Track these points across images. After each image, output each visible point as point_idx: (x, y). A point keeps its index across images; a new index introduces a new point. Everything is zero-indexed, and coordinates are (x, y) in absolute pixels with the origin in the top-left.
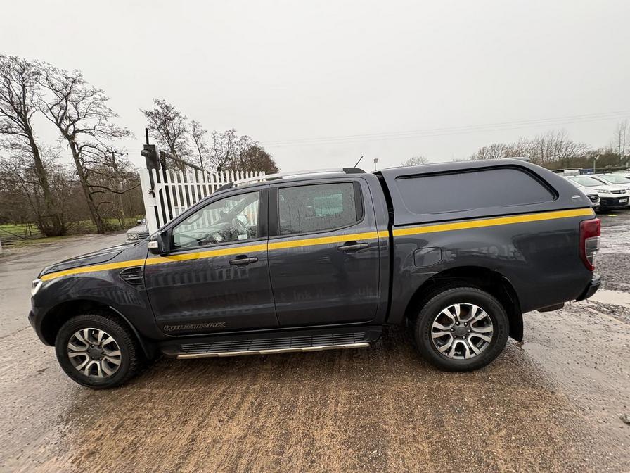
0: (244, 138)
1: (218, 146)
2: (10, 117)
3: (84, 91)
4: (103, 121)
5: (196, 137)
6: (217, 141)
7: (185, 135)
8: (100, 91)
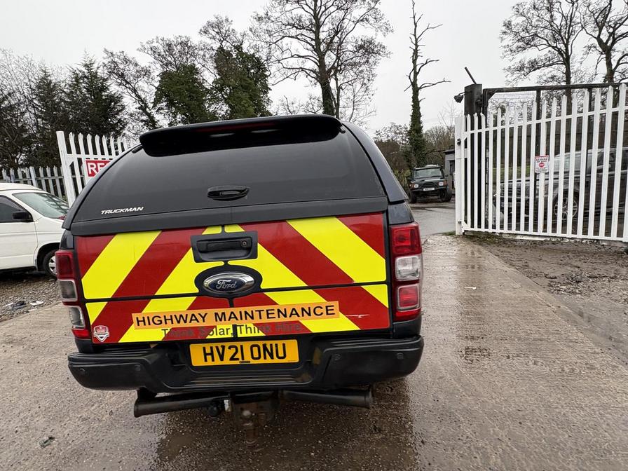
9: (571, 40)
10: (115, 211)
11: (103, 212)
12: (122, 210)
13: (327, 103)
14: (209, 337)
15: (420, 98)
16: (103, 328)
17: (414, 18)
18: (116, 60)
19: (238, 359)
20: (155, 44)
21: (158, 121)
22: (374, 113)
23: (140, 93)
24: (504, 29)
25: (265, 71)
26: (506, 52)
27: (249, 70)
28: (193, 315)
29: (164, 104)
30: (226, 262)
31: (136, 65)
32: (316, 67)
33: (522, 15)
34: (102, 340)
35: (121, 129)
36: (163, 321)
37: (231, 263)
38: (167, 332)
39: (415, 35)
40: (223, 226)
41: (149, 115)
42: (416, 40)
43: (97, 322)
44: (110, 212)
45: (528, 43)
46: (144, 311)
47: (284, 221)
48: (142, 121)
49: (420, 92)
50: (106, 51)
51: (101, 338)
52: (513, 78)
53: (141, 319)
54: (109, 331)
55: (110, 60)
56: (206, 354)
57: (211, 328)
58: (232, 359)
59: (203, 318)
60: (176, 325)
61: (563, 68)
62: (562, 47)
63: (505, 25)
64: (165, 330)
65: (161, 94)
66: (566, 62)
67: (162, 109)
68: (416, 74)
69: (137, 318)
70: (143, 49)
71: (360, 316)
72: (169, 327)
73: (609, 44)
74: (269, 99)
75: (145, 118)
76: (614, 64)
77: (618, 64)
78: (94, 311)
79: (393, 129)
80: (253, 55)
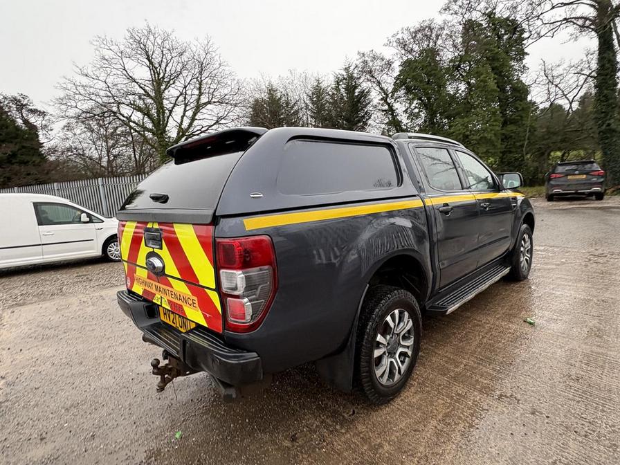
18: (367, 59)
20: (400, 36)
21: (397, 109)
23: (383, 85)
25: (523, 34)
27: (500, 37)
29: (403, 92)
31: (383, 59)
35: (367, 120)
41: (388, 104)
48: (383, 111)
50: (359, 53)
55: (361, 60)
65: (400, 83)
67: (400, 97)
70: (389, 44)
71: (208, 315)
74: (524, 66)
75: (386, 107)
80: (507, 19)
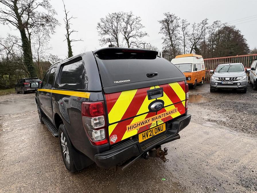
0: (216, 23)
1: (195, 32)
2: (113, 36)
3: (133, 19)
4: (138, 31)
5: (184, 28)
6: (195, 29)
7: (178, 28)
8: (139, 17)
9: (118, 34)
10: (120, 82)
11: (115, 82)
12: (122, 81)
13: (25, 40)
14: (151, 128)
15: (71, 45)
16: (115, 136)
17: (65, 12)
19: (151, 135)
22: (51, 49)
24: (98, 26)
26: (100, 34)
28: (146, 121)
30: (156, 99)
32: (17, 22)
33: (103, 22)
34: (114, 142)
36: (137, 126)
37: (158, 99)
38: (138, 130)
39: (66, 19)
40: (155, 86)
42: (67, 21)
43: (112, 134)
44: (117, 82)
45: (106, 32)
46: (131, 123)
47: (168, 84)
49: (71, 43)
51: (114, 141)
52: (102, 43)
53: (129, 127)
54: (117, 137)
56: (143, 137)
57: (150, 124)
58: (150, 136)
59: (149, 121)
60: (141, 126)
61: (116, 43)
62: (115, 36)
63: (98, 24)
64: (137, 129)
66: (117, 41)
68: (69, 35)
69: (128, 127)
71: (181, 111)
72: (138, 128)
73: (128, 38)
76: (129, 44)
77: (130, 45)
78: (111, 129)
79: (51, 57)
